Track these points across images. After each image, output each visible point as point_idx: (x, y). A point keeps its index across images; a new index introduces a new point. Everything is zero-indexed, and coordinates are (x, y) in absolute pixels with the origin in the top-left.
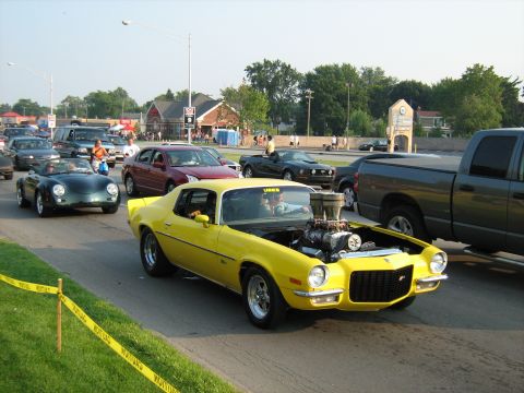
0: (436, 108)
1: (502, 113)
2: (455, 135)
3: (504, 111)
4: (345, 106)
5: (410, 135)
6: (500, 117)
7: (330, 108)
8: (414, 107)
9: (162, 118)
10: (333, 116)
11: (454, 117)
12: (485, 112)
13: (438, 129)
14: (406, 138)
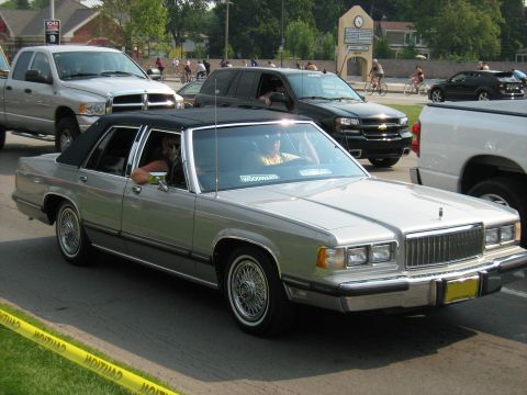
0: (409, 18)
1: (500, 24)
2: (435, 56)
3: (503, 21)
4: (279, 16)
5: (368, 56)
6: (496, 29)
7: (257, 18)
8: (376, 18)
9: (12, 35)
10: (262, 29)
11: (433, 30)
12: (477, 22)
13: (411, 48)
14: (365, 61)
